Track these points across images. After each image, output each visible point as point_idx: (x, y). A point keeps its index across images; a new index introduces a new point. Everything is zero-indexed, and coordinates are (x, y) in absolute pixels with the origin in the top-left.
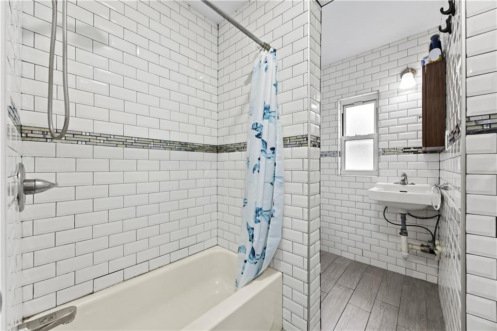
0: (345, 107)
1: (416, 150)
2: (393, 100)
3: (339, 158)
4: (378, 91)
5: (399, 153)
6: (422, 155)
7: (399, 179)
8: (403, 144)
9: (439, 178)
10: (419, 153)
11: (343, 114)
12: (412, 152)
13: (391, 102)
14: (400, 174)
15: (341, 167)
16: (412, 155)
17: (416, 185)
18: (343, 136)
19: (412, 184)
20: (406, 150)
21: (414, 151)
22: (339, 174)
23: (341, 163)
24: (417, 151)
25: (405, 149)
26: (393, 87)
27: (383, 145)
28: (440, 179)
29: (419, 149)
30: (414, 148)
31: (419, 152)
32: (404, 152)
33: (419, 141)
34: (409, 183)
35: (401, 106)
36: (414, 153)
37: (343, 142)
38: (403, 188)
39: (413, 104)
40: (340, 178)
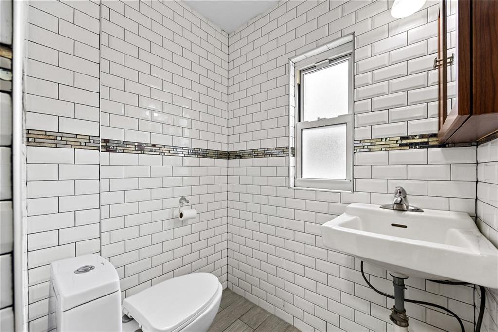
0: (302, 74)
1: (426, 140)
2: (380, 46)
3: (292, 159)
4: (353, 34)
5: (392, 148)
6: (439, 149)
7: (392, 200)
8: (397, 130)
9: (476, 199)
10: (433, 147)
11: (299, 86)
12: (417, 144)
13: (376, 51)
14: (393, 190)
15: (296, 174)
16: (416, 151)
17: (427, 213)
18: (299, 121)
19: (417, 210)
20: (404, 142)
21: (421, 143)
22: (292, 185)
23: (296, 167)
24: (427, 143)
25: (403, 138)
26: (380, 21)
27: (363, 133)
28: (478, 202)
29: (431, 139)
30: (422, 137)
31: (431, 143)
32: (401, 145)
33: (432, 123)
34: (410, 208)
35: (396, 55)
36: (420, 148)
37: (299, 131)
38: (399, 218)
39: (420, 48)
40: (291, 193)
